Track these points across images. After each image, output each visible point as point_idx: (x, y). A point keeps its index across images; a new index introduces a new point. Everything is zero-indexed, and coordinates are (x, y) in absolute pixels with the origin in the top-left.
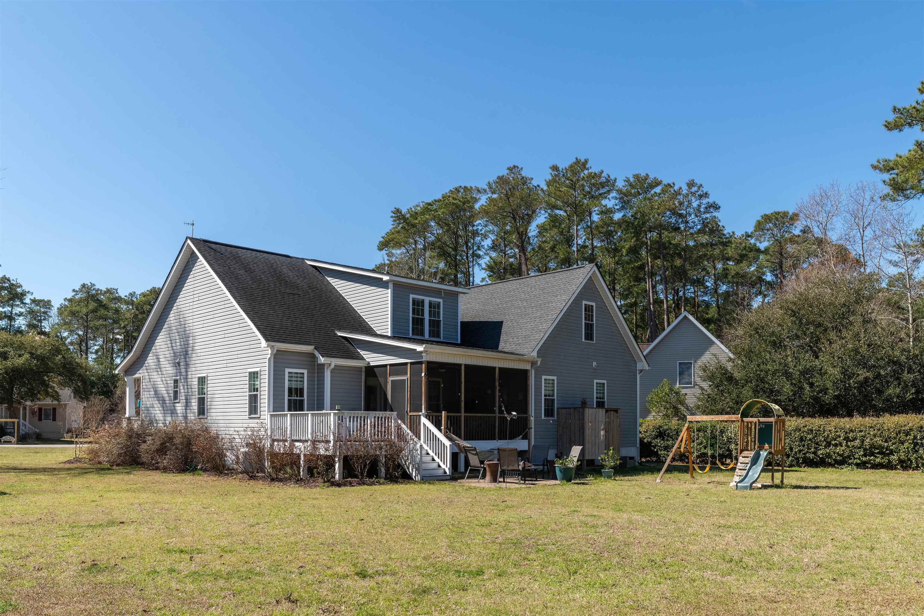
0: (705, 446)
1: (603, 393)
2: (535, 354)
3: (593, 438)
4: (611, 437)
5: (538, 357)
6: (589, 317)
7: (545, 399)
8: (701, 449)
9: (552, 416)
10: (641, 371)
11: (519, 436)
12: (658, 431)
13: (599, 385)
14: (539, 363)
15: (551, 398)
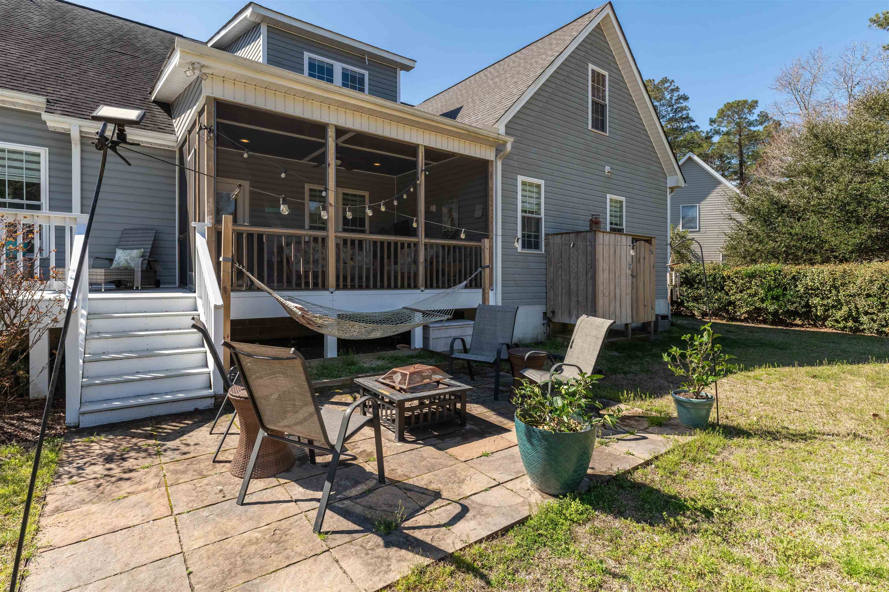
0: (762, 298)
1: (621, 217)
2: (501, 129)
3: (612, 287)
4: (641, 285)
5: (507, 133)
6: (598, 91)
7: (523, 218)
8: (755, 302)
9: (537, 246)
10: (672, 189)
11: (460, 282)
12: (684, 276)
13: (614, 204)
14: (509, 147)
15: (534, 216)
